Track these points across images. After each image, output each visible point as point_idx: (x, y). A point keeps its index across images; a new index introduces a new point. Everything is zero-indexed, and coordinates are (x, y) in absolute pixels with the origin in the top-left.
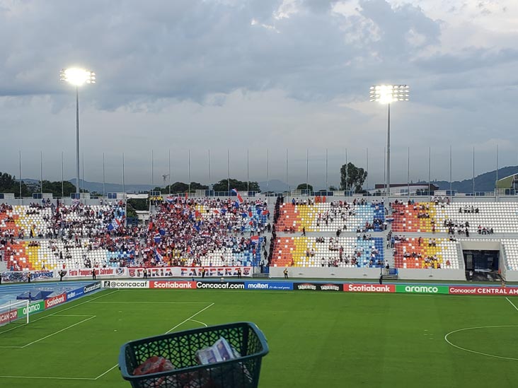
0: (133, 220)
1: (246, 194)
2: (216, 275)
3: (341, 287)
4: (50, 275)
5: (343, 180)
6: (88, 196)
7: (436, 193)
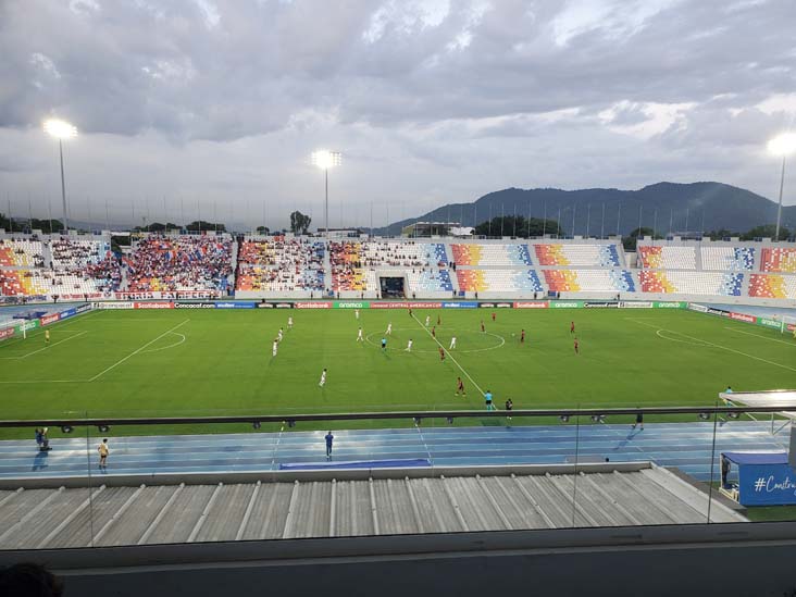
1: (214, 233)
2: (190, 297)
3: (292, 304)
4: (43, 298)
5: (293, 224)
6: (75, 232)
7: (361, 236)
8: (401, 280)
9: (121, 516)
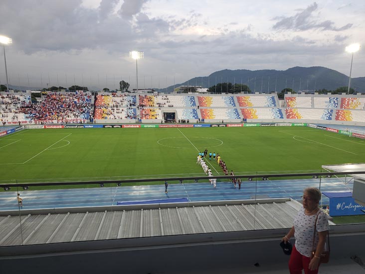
0: (35, 101)
1: (82, 91)
2: (72, 123)
3: (121, 126)
5: (121, 87)
7: (154, 92)
8: (174, 114)
9: (38, 229)
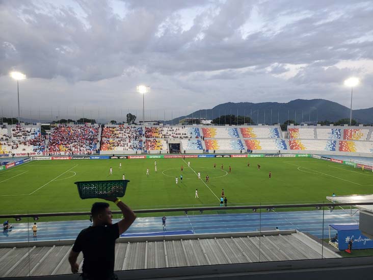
0: (44, 134)
1: (90, 124)
2: (79, 154)
5: (128, 119)
6: (24, 124)
7: (160, 124)
8: (179, 145)
9: (43, 261)
